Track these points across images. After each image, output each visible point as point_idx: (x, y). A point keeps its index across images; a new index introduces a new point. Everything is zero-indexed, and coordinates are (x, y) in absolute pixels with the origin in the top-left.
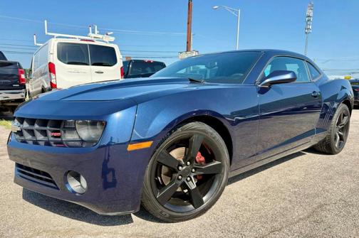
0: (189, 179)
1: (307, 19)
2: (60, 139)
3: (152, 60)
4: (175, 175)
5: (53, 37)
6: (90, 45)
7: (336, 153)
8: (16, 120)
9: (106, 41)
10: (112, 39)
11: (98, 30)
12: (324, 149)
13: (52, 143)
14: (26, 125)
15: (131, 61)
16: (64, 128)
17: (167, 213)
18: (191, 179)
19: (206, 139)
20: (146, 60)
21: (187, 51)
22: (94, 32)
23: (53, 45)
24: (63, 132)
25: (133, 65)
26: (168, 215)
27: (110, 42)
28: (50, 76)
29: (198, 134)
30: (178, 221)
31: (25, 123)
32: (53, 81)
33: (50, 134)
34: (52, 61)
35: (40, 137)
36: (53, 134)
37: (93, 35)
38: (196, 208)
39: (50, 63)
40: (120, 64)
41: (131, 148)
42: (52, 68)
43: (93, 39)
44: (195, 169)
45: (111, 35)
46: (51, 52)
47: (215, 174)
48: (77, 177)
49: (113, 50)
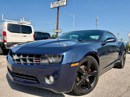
0: (86, 78)
1: (96, 19)
2: (39, 63)
3: (45, 32)
4: (82, 76)
5: (5, 21)
6: (21, 25)
7: (123, 68)
8: (16, 55)
9: (27, 24)
10: (30, 23)
11: (24, 19)
12: (119, 66)
13: (35, 64)
14: (21, 57)
15: (36, 32)
16: (42, 58)
17: (80, 92)
18: (87, 78)
19: (93, 62)
20: (42, 32)
21: (57, 29)
22: (22, 20)
23: (6, 24)
24: (41, 59)
25: (37, 34)
26: (80, 93)
27: (29, 24)
28: (4, 37)
29: (90, 60)
30: (83, 95)
31: (21, 56)
32: (5, 39)
33: (34, 60)
34: (5, 31)
35: (28, 62)
36: (36, 60)
37: (22, 21)
38: (89, 90)
39: (4, 31)
40: (33, 33)
41: (72, 65)
42: (5, 34)
43: (22, 23)
44: (88, 74)
45: (30, 22)
46: (5, 27)
47: (95, 76)
48: (48, 78)
49: (30, 27)
